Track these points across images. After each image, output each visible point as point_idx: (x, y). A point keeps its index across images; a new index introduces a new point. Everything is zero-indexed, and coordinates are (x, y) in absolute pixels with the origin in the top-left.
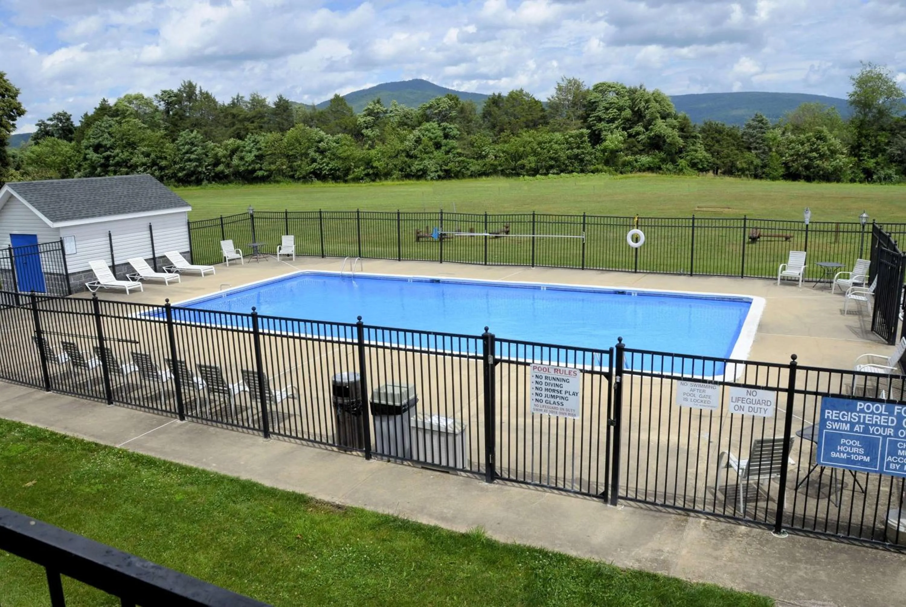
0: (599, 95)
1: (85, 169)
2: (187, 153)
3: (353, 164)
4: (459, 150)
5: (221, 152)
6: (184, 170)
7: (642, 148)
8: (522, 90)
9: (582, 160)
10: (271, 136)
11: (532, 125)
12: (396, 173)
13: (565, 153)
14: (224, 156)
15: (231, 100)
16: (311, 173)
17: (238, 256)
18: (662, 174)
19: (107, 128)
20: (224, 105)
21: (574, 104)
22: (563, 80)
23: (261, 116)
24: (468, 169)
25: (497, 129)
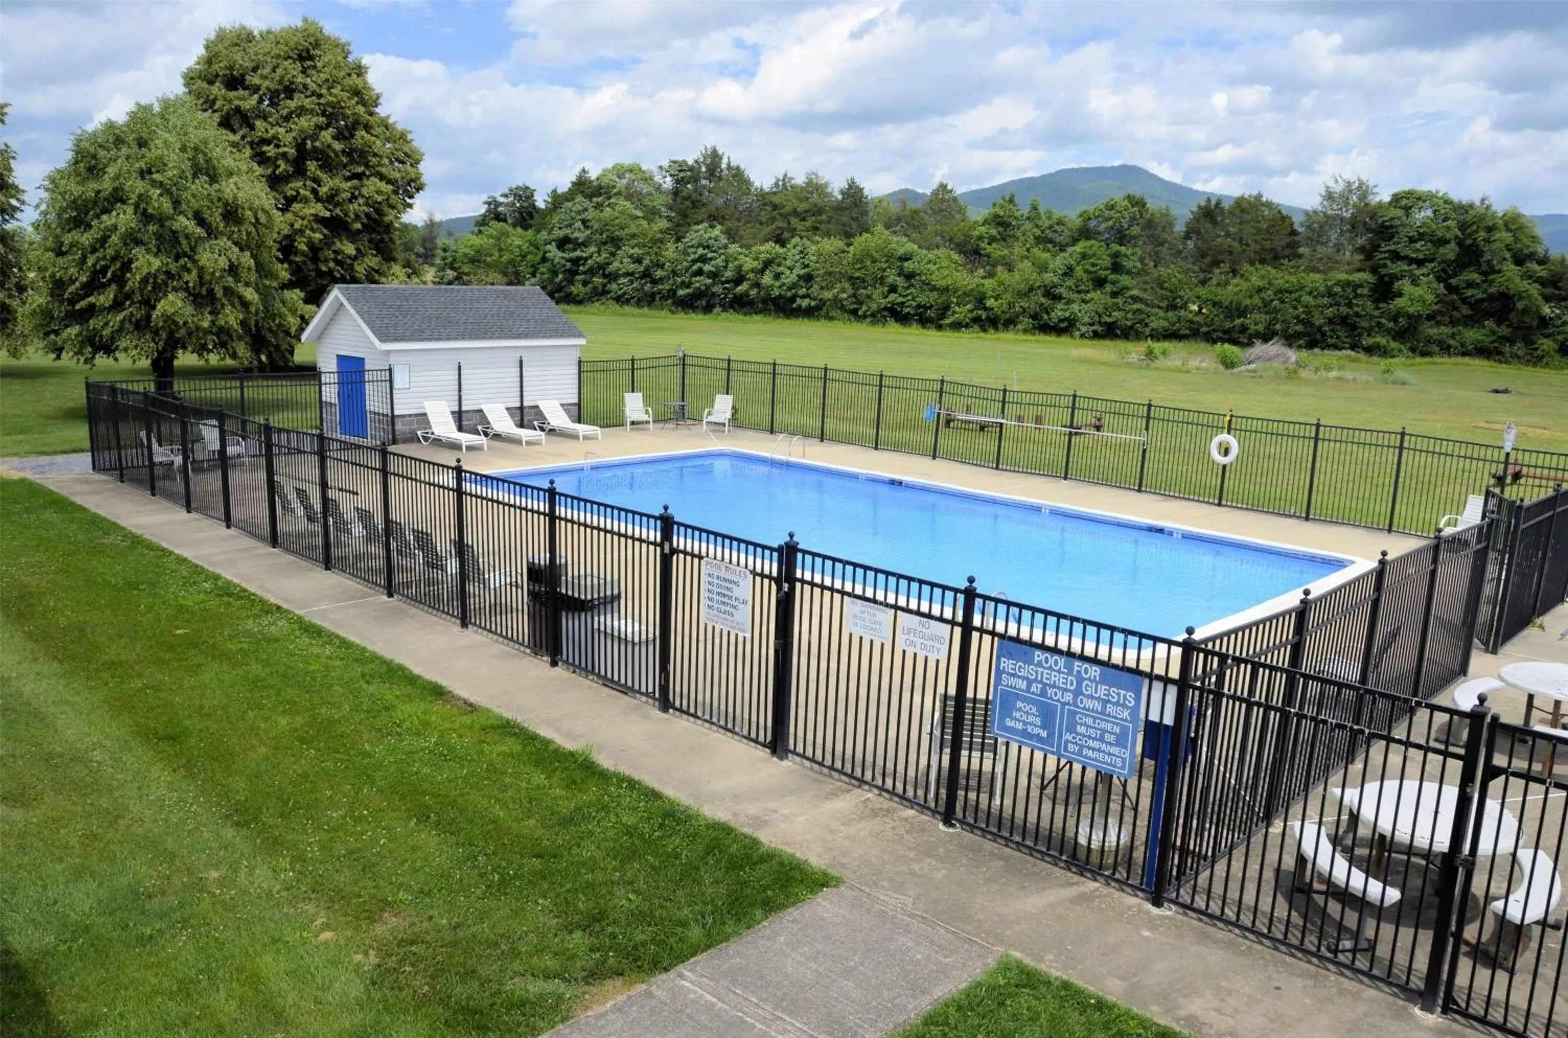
0: (1399, 213)
1: (542, 274)
2: (694, 261)
3: (955, 300)
4: (1135, 292)
5: (749, 264)
6: (688, 287)
7: (1470, 312)
8: (1260, 196)
9: (1353, 327)
10: (831, 245)
11: (1273, 258)
12: (1026, 321)
13: (1322, 313)
14: (753, 271)
15: (774, 181)
16: (886, 309)
17: (644, 417)
18: (1500, 362)
19: (579, 213)
20: (762, 189)
21: (1354, 224)
22: (1337, 181)
23: (818, 211)
24: (1147, 325)
25: (1207, 260)
